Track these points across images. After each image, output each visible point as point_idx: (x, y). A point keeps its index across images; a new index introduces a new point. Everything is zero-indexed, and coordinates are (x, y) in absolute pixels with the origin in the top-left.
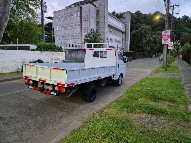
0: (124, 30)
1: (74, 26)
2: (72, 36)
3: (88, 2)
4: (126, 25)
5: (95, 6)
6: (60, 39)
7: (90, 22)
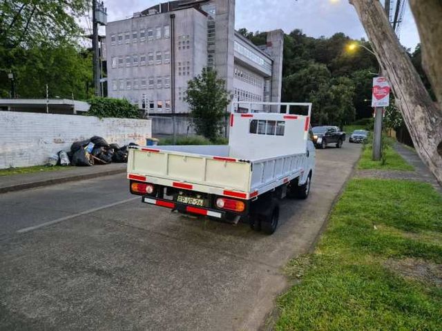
0: (269, 73)
1: (155, 58)
2: (151, 82)
3: (189, 5)
4: (273, 62)
5: (205, 14)
6: (122, 87)
7: (194, 50)
